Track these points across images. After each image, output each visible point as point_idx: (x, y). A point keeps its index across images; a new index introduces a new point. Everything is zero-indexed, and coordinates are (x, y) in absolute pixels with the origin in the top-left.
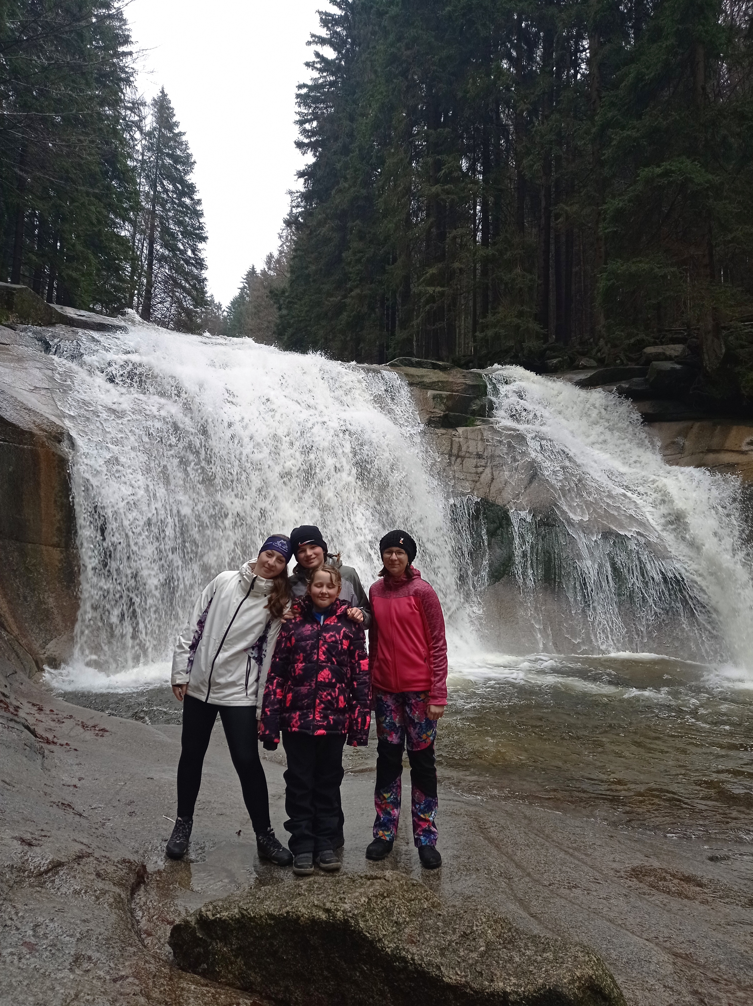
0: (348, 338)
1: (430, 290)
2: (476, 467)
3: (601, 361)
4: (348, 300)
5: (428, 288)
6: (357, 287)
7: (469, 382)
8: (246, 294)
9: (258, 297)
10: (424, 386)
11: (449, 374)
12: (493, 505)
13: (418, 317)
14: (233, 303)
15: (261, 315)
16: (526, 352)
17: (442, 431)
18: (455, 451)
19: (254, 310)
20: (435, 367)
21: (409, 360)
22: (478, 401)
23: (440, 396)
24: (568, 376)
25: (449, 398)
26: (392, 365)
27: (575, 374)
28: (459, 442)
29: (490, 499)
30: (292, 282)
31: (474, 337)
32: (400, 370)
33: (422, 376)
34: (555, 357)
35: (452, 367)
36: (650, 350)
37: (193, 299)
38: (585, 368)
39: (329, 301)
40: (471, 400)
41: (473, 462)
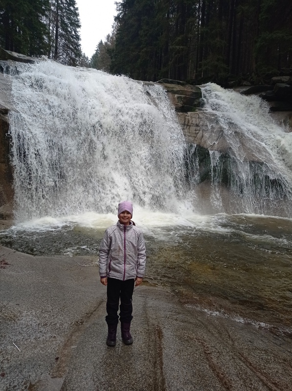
0: (141, 71)
2: (196, 130)
3: (252, 83)
4: (141, 53)
5: (177, 47)
6: (145, 47)
7: (193, 91)
8: (98, 53)
9: (103, 54)
10: (174, 92)
11: (185, 87)
12: (202, 148)
14: (93, 57)
15: (104, 61)
16: (219, 78)
17: (181, 113)
18: (186, 123)
20: (179, 83)
21: (167, 80)
22: (197, 100)
23: (181, 97)
24: (238, 89)
25: (184, 98)
26: (159, 82)
27: (241, 88)
28: (188, 119)
29: (201, 145)
32: (163, 84)
33: (173, 88)
34: (232, 81)
35: (186, 84)
36: (275, 78)
37: (75, 53)
38: (245, 86)
39: (132, 54)
40: (194, 99)
41: (194, 128)
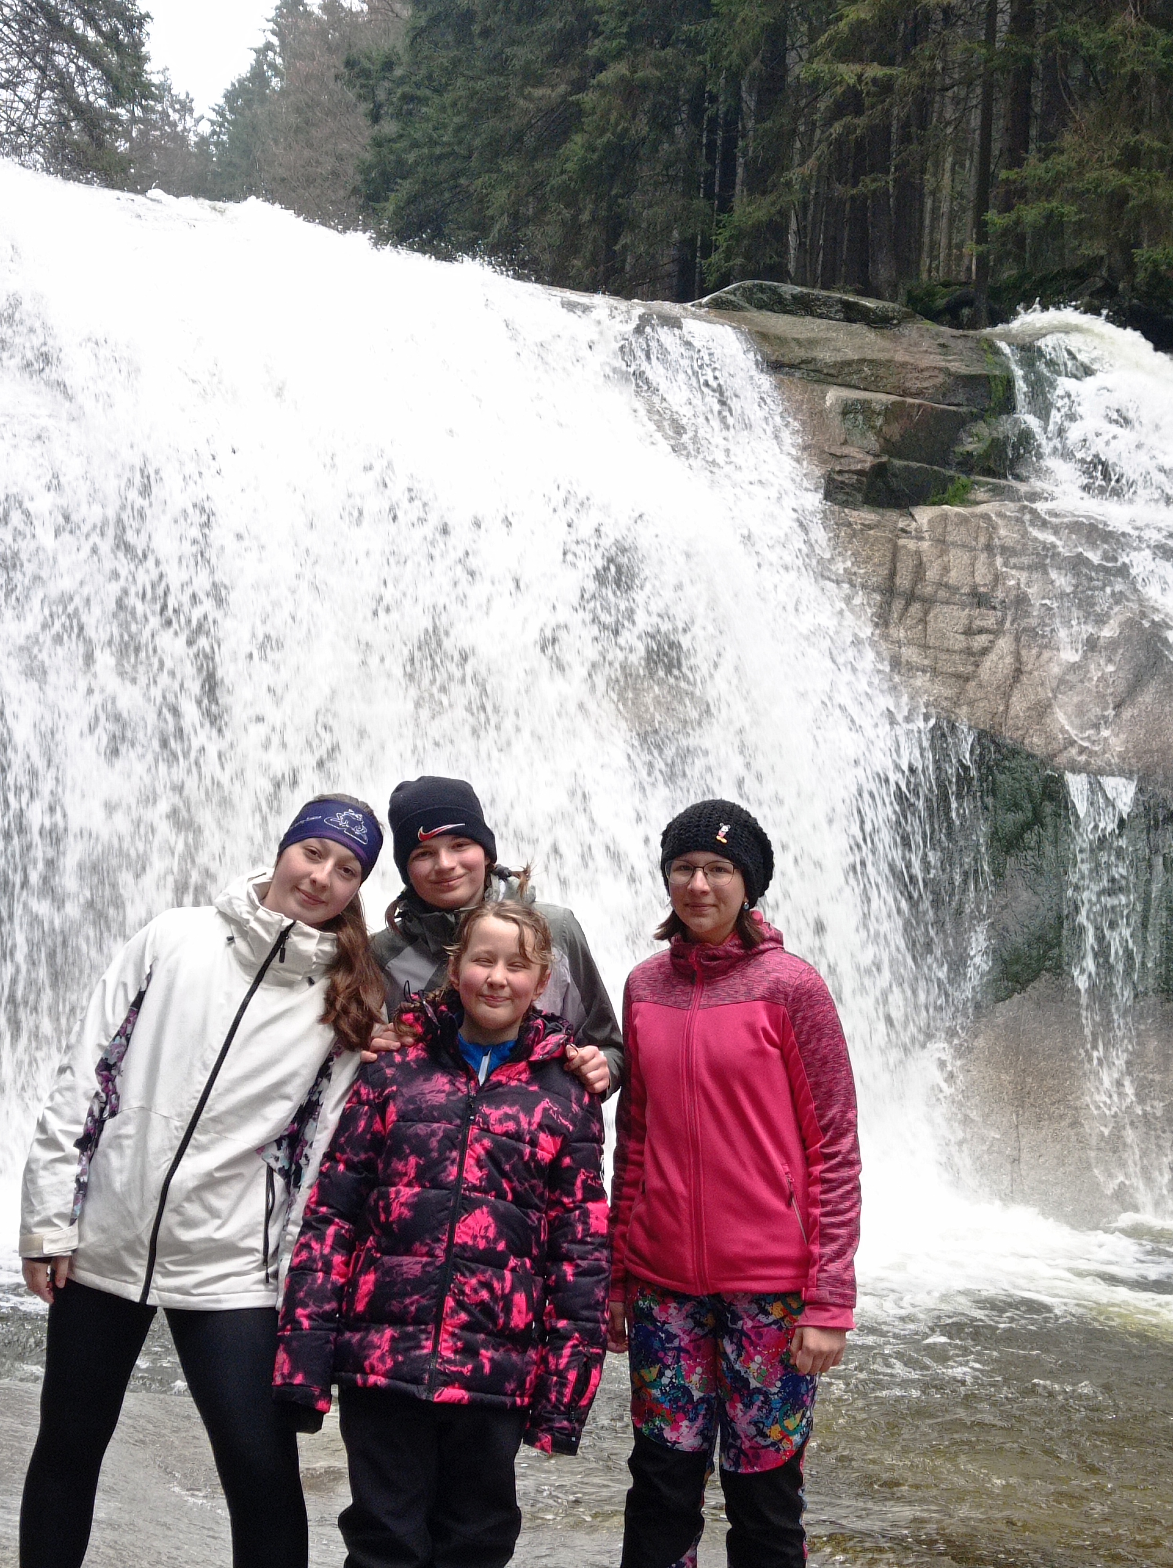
0: (585, 217)
1: (848, 72)
2: (969, 632)
4: (588, 98)
5: (842, 68)
6: (618, 55)
7: (958, 367)
8: (272, 66)
9: (308, 78)
10: (815, 373)
11: (896, 339)
12: (1015, 753)
13: (805, 154)
14: (231, 97)
15: (316, 134)
16: (1141, 276)
17: (867, 516)
19: (293, 119)
20: (852, 314)
21: (774, 291)
22: (980, 428)
23: (865, 408)
25: (891, 413)
26: (718, 305)
28: (918, 553)
29: (1009, 736)
30: (418, 34)
31: (981, 225)
32: (744, 320)
33: (812, 343)
35: (905, 318)
37: (109, 77)
39: (529, 98)
40: (961, 422)
41: (960, 616)
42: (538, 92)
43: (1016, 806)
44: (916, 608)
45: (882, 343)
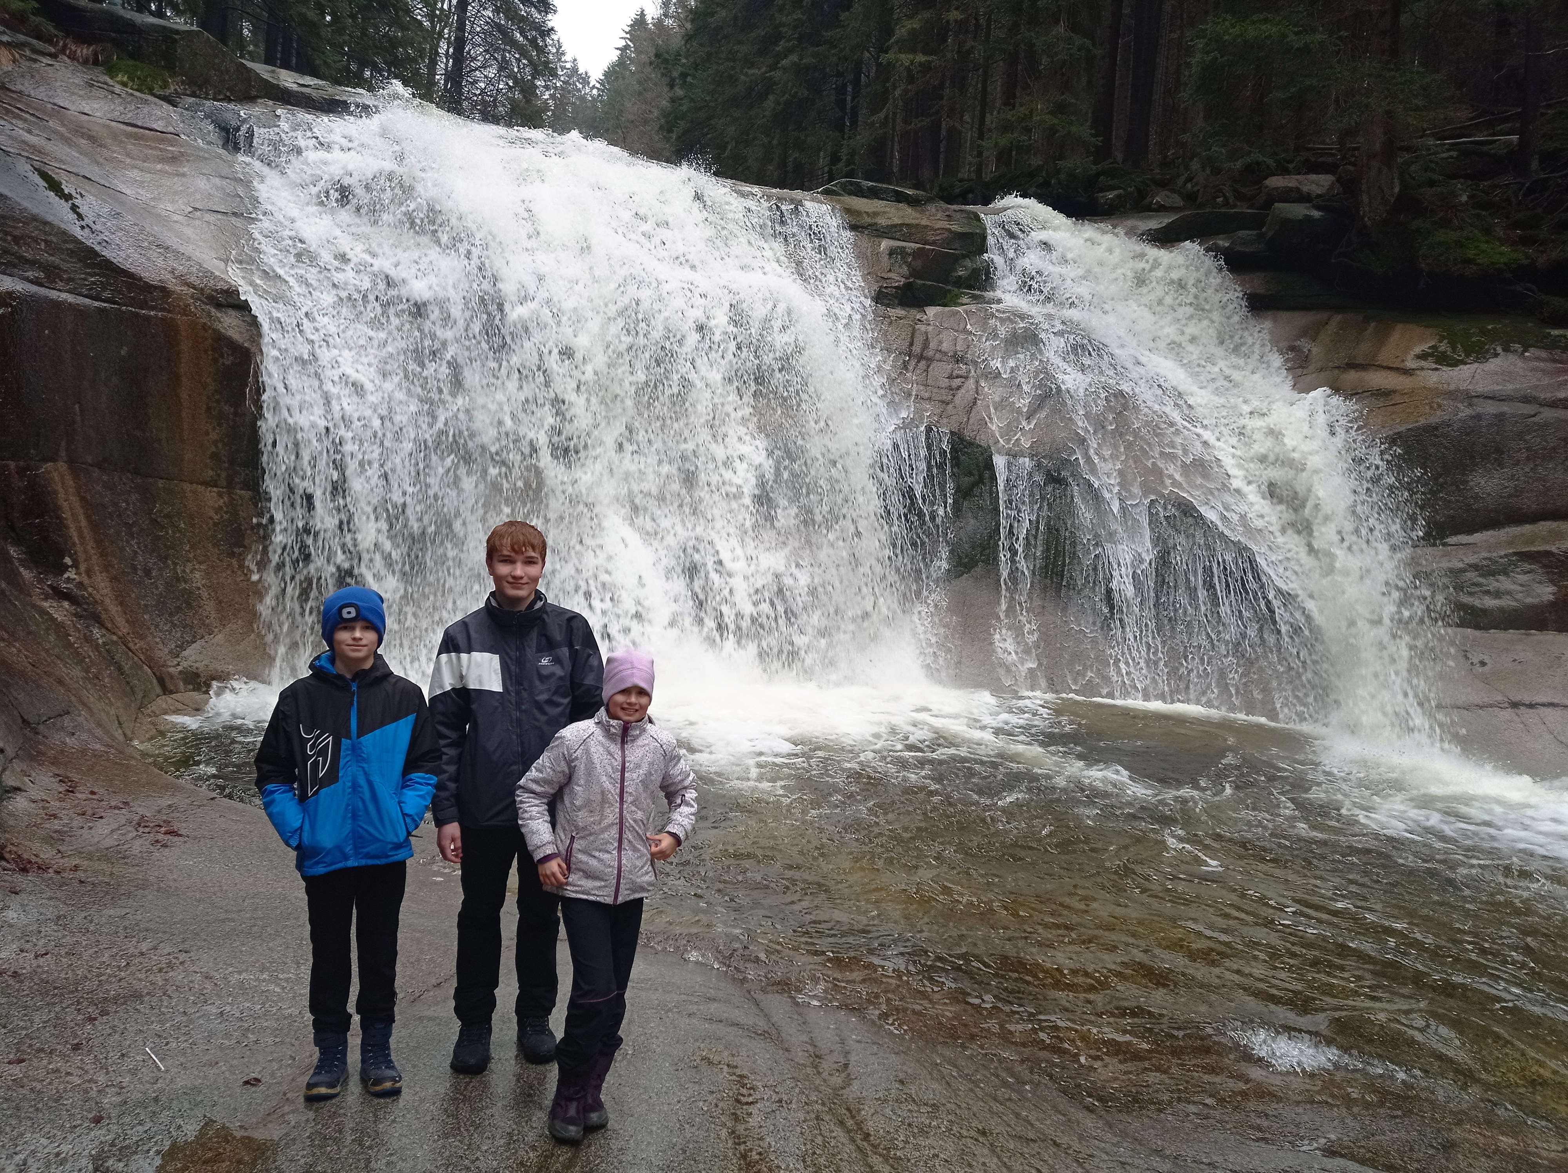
1: (906, 59)
2: (951, 377)
3: (1191, 198)
4: (777, 74)
5: (903, 56)
6: (791, 51)
7: (955, 228)
9: (645, 65)
10: (876, 231)
11: (923, 212)
12: (971, 444)
16: (1062, 176)
17: (900, 312)
18: (917, 349)
20: (900, 198)
21: (857, 184)
22: (968, 263)
23: (902, 251)
24: (1130, 223)
25: (916, 254)
26: (826, 192)
27: (1142, 219)
28: (926, 333)
29: (968, 434)
30: (691, 38)
32: (839, 202)
33: (876, 214)
34: (1111, 188)
35: (930, 200)
36: (1276, 182)
38: (1162, 209)
39: (746, 75)
40: (956, 260)
41: (948, 367)
42: (751, 72)
43: (970, 474)
44: (923, 364)
45: (918, 215)
